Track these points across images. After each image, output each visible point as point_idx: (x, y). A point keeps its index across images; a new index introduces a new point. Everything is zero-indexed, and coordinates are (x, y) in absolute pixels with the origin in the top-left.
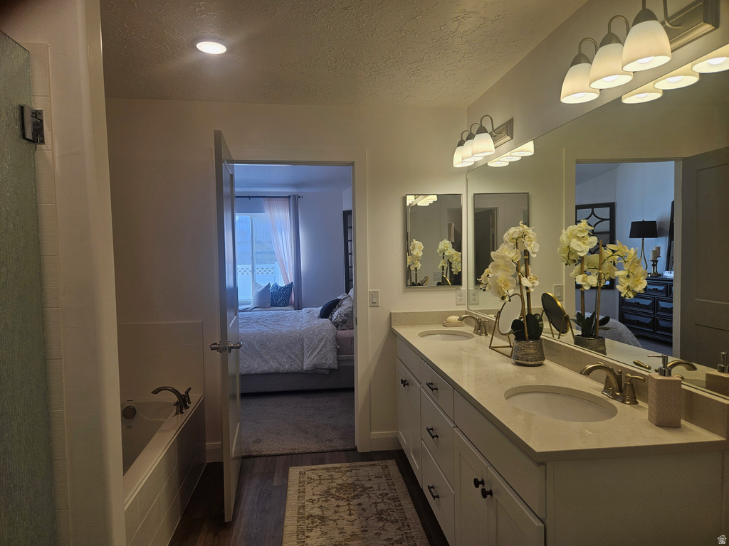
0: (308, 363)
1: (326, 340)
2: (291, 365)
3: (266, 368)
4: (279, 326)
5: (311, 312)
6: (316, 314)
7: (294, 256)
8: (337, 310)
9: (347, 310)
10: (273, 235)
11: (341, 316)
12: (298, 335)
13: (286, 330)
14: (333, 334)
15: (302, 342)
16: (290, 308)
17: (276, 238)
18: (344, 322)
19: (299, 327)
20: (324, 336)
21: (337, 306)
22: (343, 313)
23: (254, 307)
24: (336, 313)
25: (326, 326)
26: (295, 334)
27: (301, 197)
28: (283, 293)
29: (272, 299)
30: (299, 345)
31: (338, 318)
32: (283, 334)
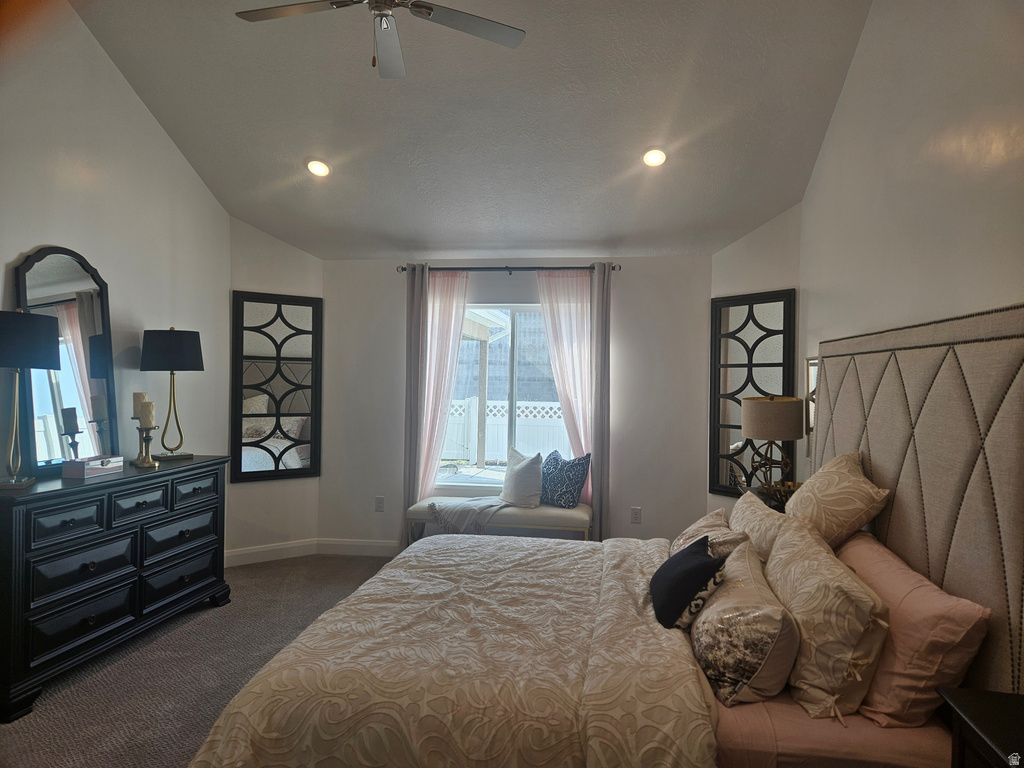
4: (517, 641)
5: (625, 565)
6: (640, 576)
7: (596, 398)
8: (711, 595)
9: (759, 626)
10: (553, 351)
11: (731, 643)
12: (570, 716)
13: (530, 680)
14: (704, 737)
15: (582, 750)
16: (581, 514)
17: (559, 357)
18: (744, 671)
19: (580, 662)
20: (669, 741)
21: (711, 583)
22: (743, 633)
23: (504, 503)
24: (712, 615)
25: (677, 692)
26: (556, 710)
27: (617, 268)
28: (569, 477)
29: (544, 487)
30: (569, 759)
31: (720, 649)
32: (515, 700)
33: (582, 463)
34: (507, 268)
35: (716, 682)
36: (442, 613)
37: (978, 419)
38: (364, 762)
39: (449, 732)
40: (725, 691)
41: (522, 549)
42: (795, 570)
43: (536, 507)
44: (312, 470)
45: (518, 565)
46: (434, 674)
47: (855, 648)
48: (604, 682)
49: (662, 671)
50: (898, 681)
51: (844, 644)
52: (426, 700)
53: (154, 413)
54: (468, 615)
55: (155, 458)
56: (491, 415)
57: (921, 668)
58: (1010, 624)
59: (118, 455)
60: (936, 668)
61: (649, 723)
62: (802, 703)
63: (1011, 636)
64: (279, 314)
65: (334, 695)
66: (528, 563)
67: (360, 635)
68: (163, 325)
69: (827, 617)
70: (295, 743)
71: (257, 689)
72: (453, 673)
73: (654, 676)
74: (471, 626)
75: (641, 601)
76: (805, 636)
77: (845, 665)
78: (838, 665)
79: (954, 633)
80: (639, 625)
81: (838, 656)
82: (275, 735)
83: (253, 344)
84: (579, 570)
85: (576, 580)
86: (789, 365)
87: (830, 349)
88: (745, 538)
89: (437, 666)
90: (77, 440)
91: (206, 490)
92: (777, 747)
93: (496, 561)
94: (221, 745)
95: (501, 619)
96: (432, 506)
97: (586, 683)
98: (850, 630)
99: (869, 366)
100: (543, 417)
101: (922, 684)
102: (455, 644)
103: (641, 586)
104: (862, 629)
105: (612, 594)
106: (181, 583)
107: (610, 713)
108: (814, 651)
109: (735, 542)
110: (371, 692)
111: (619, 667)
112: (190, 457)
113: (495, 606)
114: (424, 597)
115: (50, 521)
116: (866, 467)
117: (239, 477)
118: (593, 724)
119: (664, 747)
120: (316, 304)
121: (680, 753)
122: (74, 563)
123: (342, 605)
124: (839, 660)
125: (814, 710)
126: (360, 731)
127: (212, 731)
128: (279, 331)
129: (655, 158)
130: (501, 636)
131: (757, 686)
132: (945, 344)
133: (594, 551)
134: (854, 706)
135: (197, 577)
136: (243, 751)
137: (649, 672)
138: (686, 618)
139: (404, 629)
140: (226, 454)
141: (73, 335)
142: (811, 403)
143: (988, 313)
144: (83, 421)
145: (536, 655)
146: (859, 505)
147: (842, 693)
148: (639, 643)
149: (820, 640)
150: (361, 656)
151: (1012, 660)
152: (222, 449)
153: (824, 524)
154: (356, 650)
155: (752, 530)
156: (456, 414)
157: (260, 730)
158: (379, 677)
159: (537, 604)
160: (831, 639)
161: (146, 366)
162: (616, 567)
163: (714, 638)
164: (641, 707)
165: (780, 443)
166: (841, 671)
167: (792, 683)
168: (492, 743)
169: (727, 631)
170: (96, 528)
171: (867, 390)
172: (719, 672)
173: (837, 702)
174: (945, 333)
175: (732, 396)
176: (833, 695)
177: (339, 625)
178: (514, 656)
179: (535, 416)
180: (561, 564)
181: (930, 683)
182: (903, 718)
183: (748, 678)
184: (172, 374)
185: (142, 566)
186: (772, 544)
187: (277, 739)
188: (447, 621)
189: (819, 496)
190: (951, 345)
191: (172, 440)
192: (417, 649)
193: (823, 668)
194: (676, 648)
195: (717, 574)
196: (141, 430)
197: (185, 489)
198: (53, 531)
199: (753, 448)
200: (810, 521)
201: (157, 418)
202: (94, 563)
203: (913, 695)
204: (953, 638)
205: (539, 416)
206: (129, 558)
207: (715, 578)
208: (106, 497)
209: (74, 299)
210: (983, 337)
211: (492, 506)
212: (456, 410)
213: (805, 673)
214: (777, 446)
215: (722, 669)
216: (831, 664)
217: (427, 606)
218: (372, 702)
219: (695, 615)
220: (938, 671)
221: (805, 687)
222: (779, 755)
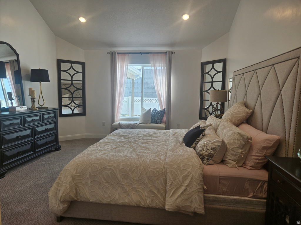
0: (170, 204)
1: (192, 179)
2: (152, 200)
3: (127, 201)
4: (146, 151)
5: (176, 135)
6: (181, 137)
7: (167, 92)
8: (201, 139)
9: (215, 144)
10: (154, 78)
11: (207, 149)
12: (162, 168)
13: (150, 159)
14: (199, 171)
15: (165, 176)
16: (163, 125)
17: (156, 80)
18: (211, 156)
19: (164, 155)
20: (190, 173)
21: (201, 136)
22: (210, 146)
23: (140, 123)
24: (201, 143)
25: (192, 161)
26: (158, 166)
27: (174, 53)
28: (159, 115)
29: (152, 118)
30: (162, 179)
31: (204, 151)
32: (147, 164)
33: (163, 111)
34: (140, 53)
35: (203, 159)
36: (125, 145)
37: (280, 85)
38: (104, 181)
39: (128, 173)
40: (205, 162)
41: (146, 132)
42: (225, 130)
43: (150, 123)
44: (83, 114)
45: (145, 135)
46: (123, 158)
47: (242, 149)
48: (171, 159)
49: (188, 156)
50: (253, 157)
51: (239, 148)
52: (121, 164)
53: (35, 93)
54: (132, 146)
55: (36, 107)
56: (135, 101)
57: (260, 154)
58: (286, 140)
59: (25, 106)
60: (264, 153)
61: (185, 168)
62: (227, 164)
63: (286, 144)
64: (72, 67)
65: (95, 164)
66: (148, 135)
67: (101, 150)
68: (37, 68)
69: (234, 141)
70: (84, 177)
71: (72, 163)
72: (129, 158)
73: (185, 157)
74: (133, 148)
75: (181, 142)
76: (228, 146)
77: (239, 153)
78: (237, 153)
79: (270, 144)
80: (181, 147)
81: (237, 151)
82: (78, 174)
83: (64, 76)
84: (163, 136)
85: (162, 138)
86: (224, 82)
87: (237, 73)
88: (211, 125)
89: (124, 157)
90: (12, 102)
91: (52, 117)
92: (220, 174)
93: (139, 134)
94: (63, 178)
95: (141, 147)
96: (119, 124)
97: (166, 160)
98: (241, 144)
99: (247, 76)
100: (150, 102)
101: (260, 158)
102: (129, 152)
103: (181, 139)
104: (244, 143)
105: (173, 140)
106: (46, 144)
107: (173, 166)
108: (230, 150)
109: (208, 126)
110: (105, 163)
111: (175, 156)
112: (47, 108)
113: (140, 144)
114: (118, 142)
115: (7, 123)
116: (246, 105)
117: (62, 115)
118: (169, 169)
119: (188, 174)
120: (83, 64)
121: (193, 176)
122: (14, 135)
123: (95, 144)
124: (237, 152)
125: (230, 165)
126: (103, 173)
127: (60, 175)
128: (72, 72)
129: (186, 17)
130: (142, 150)
131: (214, 160)
132: (271, 65)
133: (167, 132)
134: (241, 165)
135: (51, 142)
136: (69, 179)
137: (184, 156)
138: (194, 145)
139: (114, 149)
140: (57, 107)
141: (8, 73)
142: (230, 93)
143: (285, 53)
144: (14, 96)
145: (152, 154)
146: (244, 114)
147: (238, 161)
148: (181, 150)
149: (232, 147)
150: (102, 155)
151: (286, 150)
152: (56, 106)
153: (233, 120)
154: (100, 153)
155: (212, 124)
156: (125, 101)
157: (74, 173)
158: (108, 159)
159: (151, 144)
160: (235, 147)
161: (32, 80)
162: (173, 135)
163: (202, 148)
164: (182, 165)
165: (220, 103)
166: (238, 155)
167: (224, 159)
168: (140, 175)
169: (206, 146)
170: (20, 126)
171: (247, 83)
172: (204, 157)
173: (236, 163)
174: (271, 62)
175: (207, 91)
176: (235, 162)
177: (95, 148)
178: (146, 155)
179: (148, 102)
180: (158, 135)
181: (263, 158)
182: (254, 167)
183: (212, 158)
184: (40, 83)
185: (35, 138)
186: (218, 127)
187: (79, 176)
188: (126, 147)
189: (232, 113)
190: (273, 65)
191: (41, 103)
192: (118, 153)
193: (233, 155)
194: (192, 151)
195: (203, 133)
196: (32, 99)
197: (46, 116)
198: (7, 126)
199: (212, 106)
200: (230, 119)
201: (36, 95)
202: (20, 136)
203: (257, 161)
204: (269, 145)
205: (149, 102)
206: (30, 135)
207: (202, 134)
208: (23, 116)
209: (8, 62)
210: (283, 61)
211: (137, 123)
212: (125, 100)
213: (227, 156)
214: (220, 104)
215: (204, 156)
216: (235, 153)
217: (120, 144)
218: (106, 165)
219: (196, 144)
220: (265, 154)
221: (227, 160)
222: (220, 176)
